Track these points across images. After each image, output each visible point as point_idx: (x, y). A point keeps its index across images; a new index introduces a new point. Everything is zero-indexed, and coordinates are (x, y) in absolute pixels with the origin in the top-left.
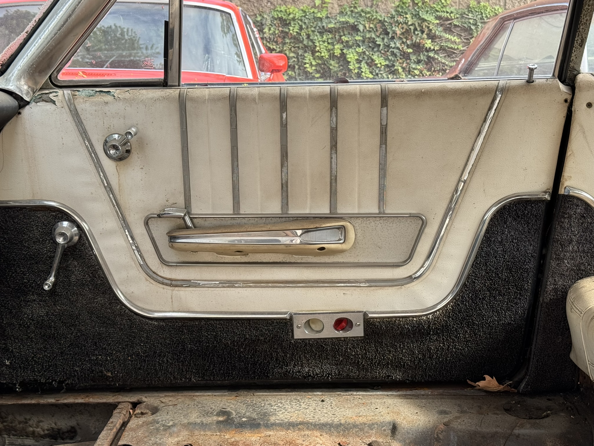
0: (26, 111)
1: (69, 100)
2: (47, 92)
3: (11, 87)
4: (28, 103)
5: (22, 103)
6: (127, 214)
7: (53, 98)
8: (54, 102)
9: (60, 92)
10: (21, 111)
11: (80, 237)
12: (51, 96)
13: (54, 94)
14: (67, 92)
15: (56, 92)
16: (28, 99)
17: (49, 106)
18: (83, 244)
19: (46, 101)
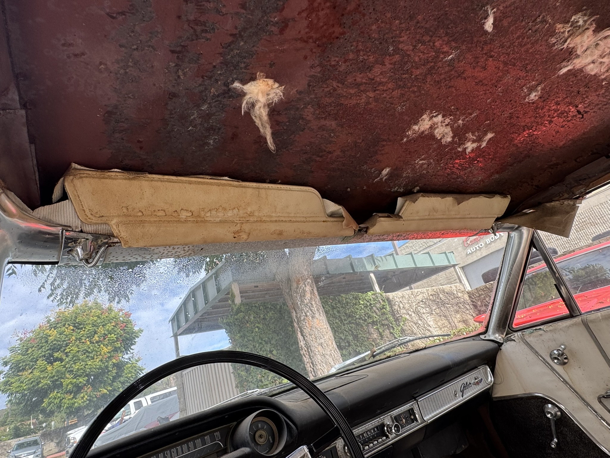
0: (503, 347)
1: (521, 337)
2: (510, 336)
3: (492, 338)
4: (503, 343)
5: (500, 345)
6: (583, 396)
7: (514, 339)
8: (514, 340)
9: (516, 334)
10: (501, 348)
11: (561, 413)
12: (512, 337)
13: (513, 336)
14: (519, 333)
15: (514, 335)
16: (502, 342)
17: (513, 342)
18: (565, 417)
19: (510, 341)
